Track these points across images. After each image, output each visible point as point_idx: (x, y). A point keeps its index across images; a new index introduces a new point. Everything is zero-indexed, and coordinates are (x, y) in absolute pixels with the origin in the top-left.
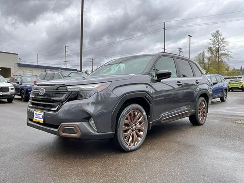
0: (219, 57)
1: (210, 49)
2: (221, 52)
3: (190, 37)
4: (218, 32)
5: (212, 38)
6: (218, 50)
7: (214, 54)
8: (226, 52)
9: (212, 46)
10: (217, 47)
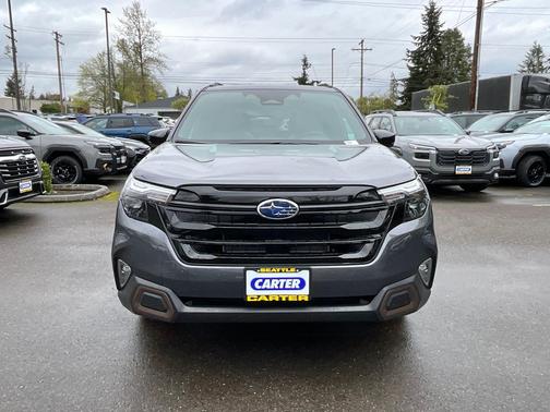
0: (142, 65)
1: (122, 46)
2: (146, 53)
3: (107, 12)
4: (137, 6)
5: (126, 19)
6: (138, 48)
7: (130, 57)
8: (156, 56)
9: (126, 38)
10: (137, 41)
